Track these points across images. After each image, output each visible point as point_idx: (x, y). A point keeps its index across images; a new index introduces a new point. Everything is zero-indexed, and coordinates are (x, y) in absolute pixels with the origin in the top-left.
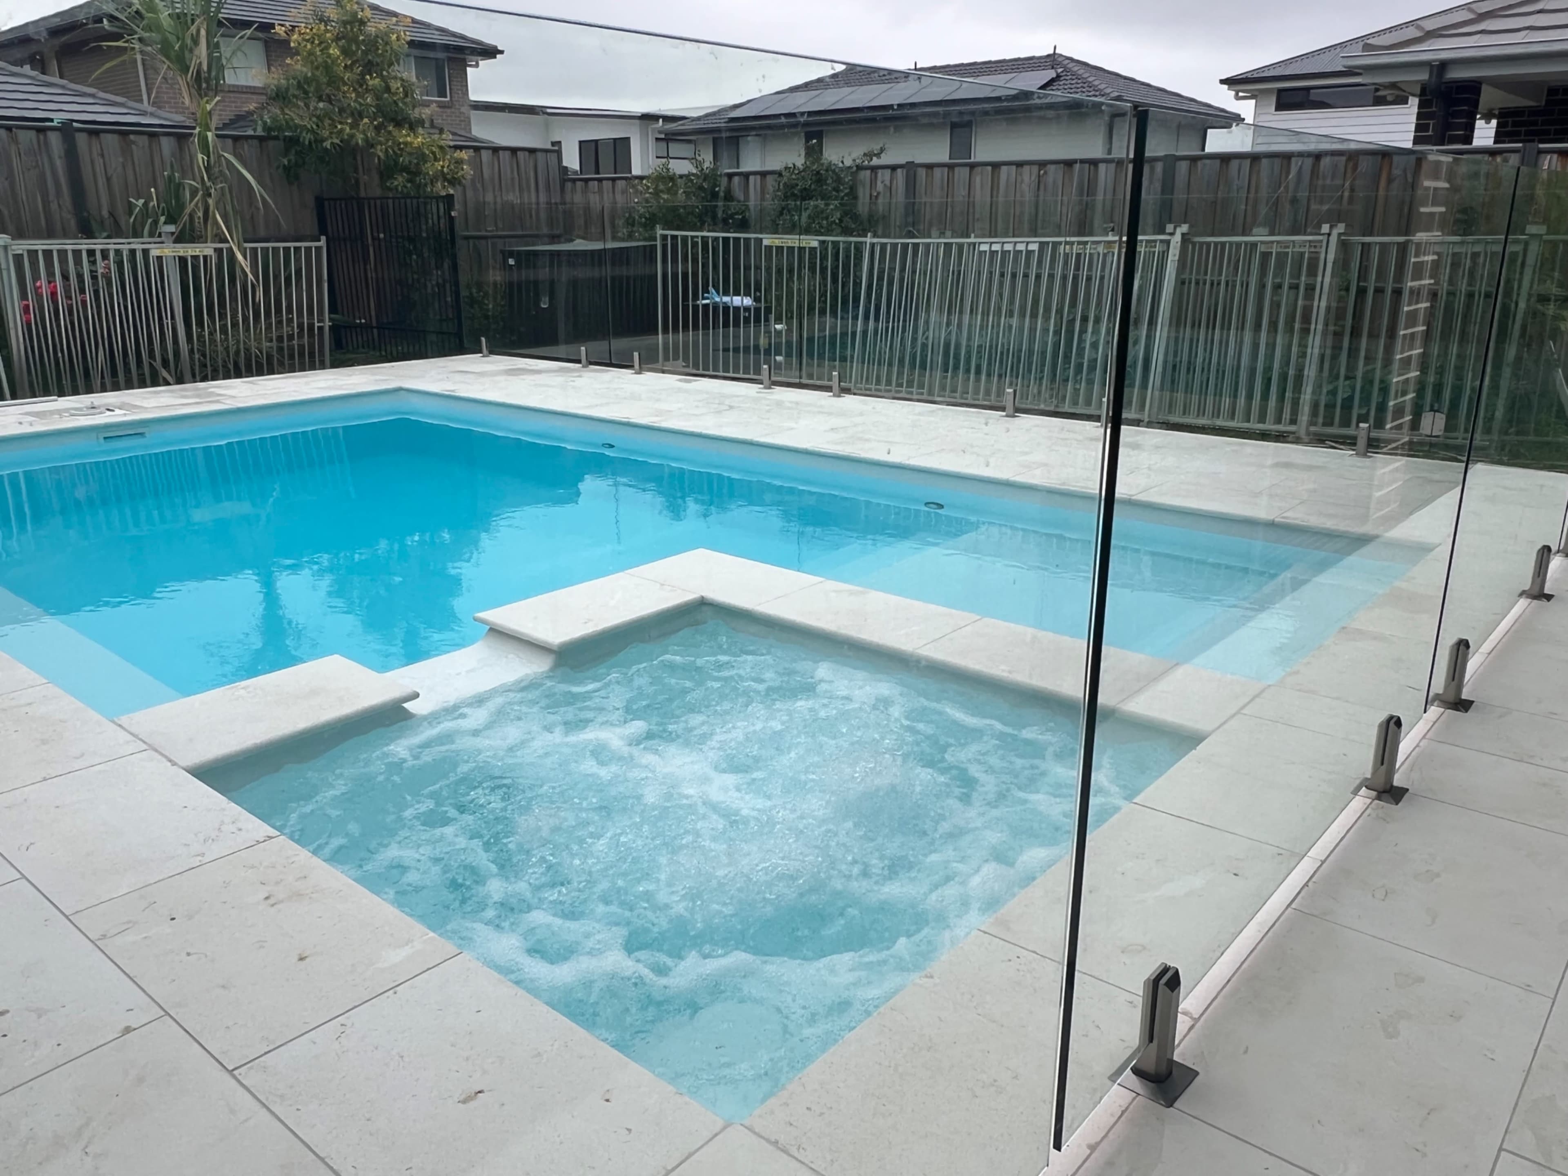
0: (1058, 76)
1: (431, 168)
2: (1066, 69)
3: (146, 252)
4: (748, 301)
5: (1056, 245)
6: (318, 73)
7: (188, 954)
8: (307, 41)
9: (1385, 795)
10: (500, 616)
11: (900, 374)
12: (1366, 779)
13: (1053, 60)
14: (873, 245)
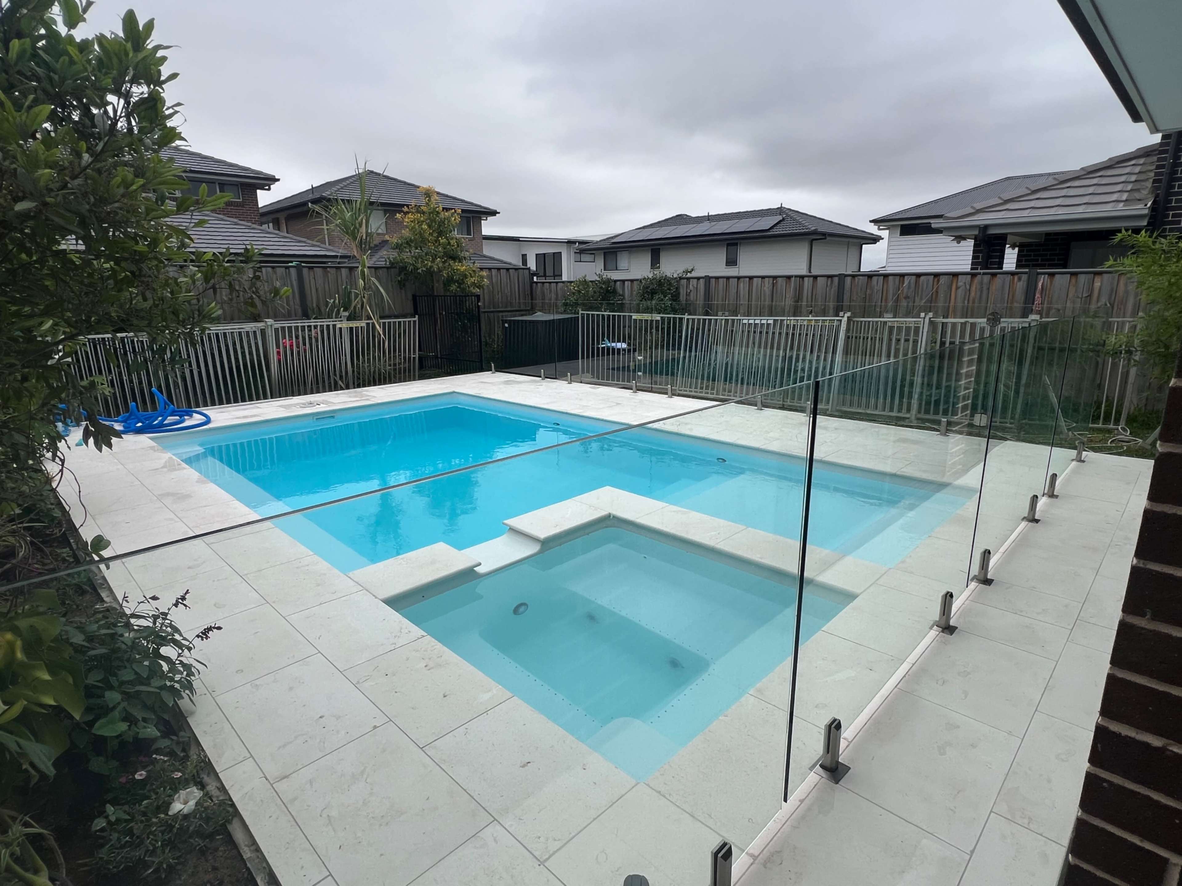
0: (783, 219)
1: (470, 281)
2: (787, 215)
3: (334, 326)
4: (624, 346)
5: (782, 321)
6: (417, 237)
7: (396, 692)
8: (412, 222)
9: (945, 630)
10: (513, 522)
11: (702, 383)
12: (936, 621)
13: (780, 210)
14: (688, 319)
